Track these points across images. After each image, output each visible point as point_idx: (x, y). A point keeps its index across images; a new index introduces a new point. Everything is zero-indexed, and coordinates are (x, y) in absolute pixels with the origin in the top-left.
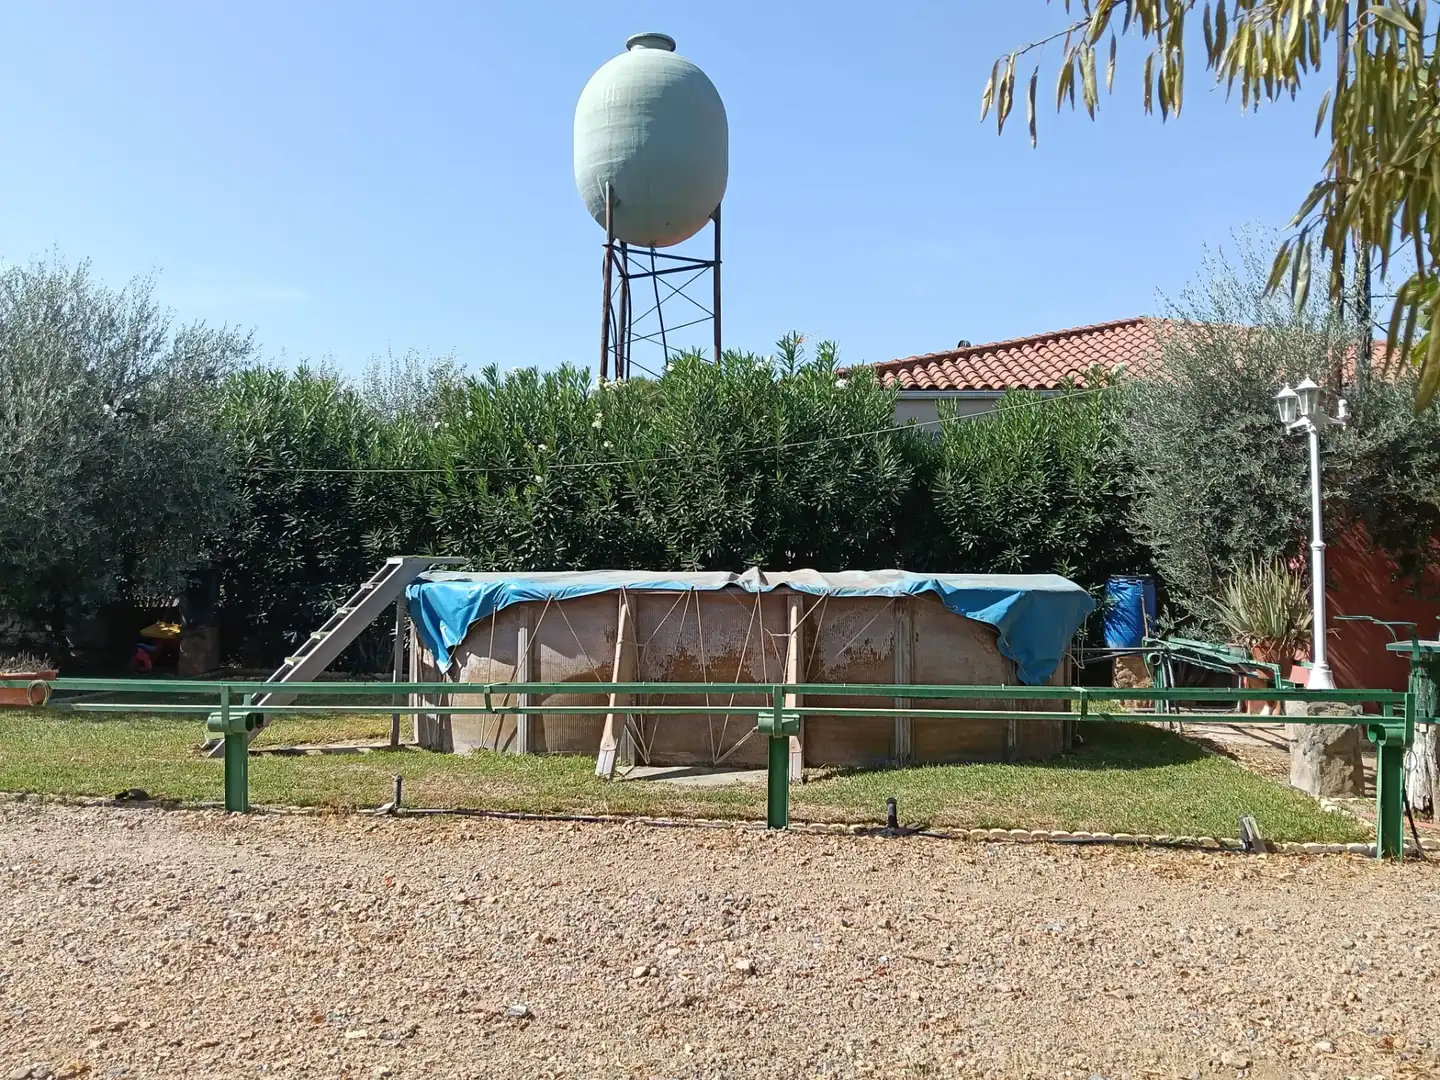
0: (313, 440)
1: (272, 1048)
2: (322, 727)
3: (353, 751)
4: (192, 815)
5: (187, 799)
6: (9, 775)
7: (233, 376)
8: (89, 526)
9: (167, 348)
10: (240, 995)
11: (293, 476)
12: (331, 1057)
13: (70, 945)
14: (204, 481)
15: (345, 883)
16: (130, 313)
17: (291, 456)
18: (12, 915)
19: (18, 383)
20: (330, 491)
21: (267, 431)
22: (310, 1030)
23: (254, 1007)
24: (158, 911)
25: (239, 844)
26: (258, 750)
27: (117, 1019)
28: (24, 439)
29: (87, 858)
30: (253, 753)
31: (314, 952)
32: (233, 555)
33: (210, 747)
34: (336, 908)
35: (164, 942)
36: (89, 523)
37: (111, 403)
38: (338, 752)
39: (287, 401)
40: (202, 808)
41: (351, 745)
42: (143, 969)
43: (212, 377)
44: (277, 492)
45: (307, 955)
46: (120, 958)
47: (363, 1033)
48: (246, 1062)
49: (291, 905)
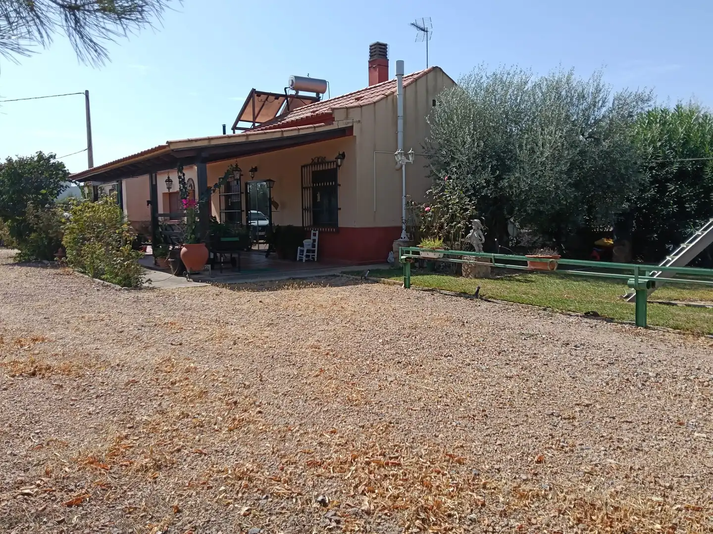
0: (684, 144)
1: (657, 430)
2: (686, 293)
3: (704, 306)
4: (619, 325)
5: (617, 319)
6: (540, 299)
7: (641, 114)
8: (572, 193)
9: (609, 104)
10: (642, 405)
11: (672, 163)
12: (686, 441)
13: (566, 370)
14: (626, 168)
15: (697, 367)
16: (592, 90)
17: (672, 153)
18: (543, 354)
19: (543, 130)
20: (693, 170)
21: (660, 140)
22: (676, 428)
23: (649, 411)
24: (604, 363)
25: (642, 341)
26: (651, 301)
27: (587, 402)
28: (546, 155)
29: (573, 337)
30: (649, 302)
31: (680, 395)
32: (640, 205)
33: (627, 297)
34: (692, 378)
35: (607, 376)
36: (573, 192)
37: (583, 135)
38: (695, 306)
39: (670, 124)
40: (624, 323)
41: (702, 303)
42: (598, 385)
43: (632, 116)
44: (664, 172)
45: (675, 396)
46: (588, 379)
47: (705, 435)
48: (644, 433)
49: (668, 372)
